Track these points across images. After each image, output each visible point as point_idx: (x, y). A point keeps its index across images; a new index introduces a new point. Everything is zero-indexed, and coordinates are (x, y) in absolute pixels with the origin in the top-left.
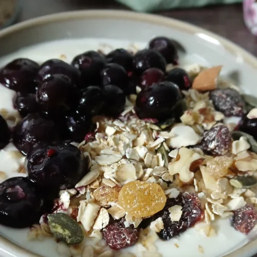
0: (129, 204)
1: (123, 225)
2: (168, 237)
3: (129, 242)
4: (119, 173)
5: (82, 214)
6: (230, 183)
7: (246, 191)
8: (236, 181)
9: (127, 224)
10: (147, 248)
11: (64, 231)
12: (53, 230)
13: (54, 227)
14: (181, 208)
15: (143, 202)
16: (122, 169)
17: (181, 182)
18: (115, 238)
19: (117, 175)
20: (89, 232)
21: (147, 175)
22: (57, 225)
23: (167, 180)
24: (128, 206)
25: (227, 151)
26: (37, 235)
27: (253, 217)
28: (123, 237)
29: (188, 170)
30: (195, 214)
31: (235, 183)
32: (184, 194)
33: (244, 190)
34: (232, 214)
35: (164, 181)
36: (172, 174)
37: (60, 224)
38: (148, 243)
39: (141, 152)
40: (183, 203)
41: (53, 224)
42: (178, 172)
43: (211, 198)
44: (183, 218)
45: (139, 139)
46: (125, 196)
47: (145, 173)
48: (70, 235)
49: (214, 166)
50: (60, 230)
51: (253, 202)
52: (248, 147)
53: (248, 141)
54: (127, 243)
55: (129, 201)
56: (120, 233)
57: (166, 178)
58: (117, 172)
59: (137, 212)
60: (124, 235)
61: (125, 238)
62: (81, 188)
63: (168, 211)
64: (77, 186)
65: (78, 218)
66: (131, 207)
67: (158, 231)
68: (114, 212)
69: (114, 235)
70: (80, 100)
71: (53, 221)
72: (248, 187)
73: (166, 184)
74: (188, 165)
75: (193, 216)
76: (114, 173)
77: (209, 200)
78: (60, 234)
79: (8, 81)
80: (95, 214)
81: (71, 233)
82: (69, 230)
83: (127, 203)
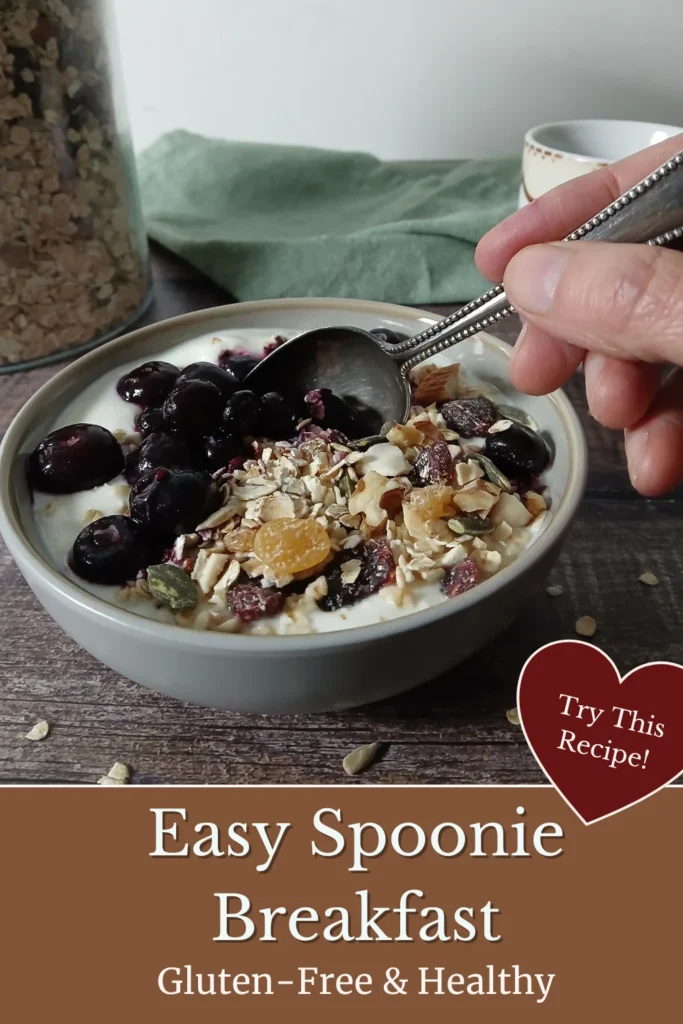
0: (269, 551)
1: (259, 585)
2: (333, 608)
3: (263, 608)
4: (266, 510)
5: (200, 568)
6: (447, 527)
7: (472, 540)
8: (457, 522)
9: (265, 583)
10: (294, 620)
11: (169, 589)
12: (152, 588)
13: (155, 584)
14: (360, 562)
15: (291, 548)
16: (271, 505)
17: (368, 526)
18: (243, 601)
19: (262, 512)
20: (207, 595)
21: (314, 514)
22: (159, 581)
23: (348, 525)
24: (267, 555)
25: (446, 480)
26: (129, 596)
27: (470, 574)
28: (255, 599)
29: (378, 506)
30: (380, 571)
31: (456, 525)
32: (367, 543)
33: (468, 537)
34: (441, 570)
35: (342, 525)
36: (353, 513)
37: (162, 580)
38: (298, 614)
39: (311, 483)
40: (364, 556)
41: (154, 580)
42: (363, 510)
43: (413, 548)
44: (361, 580)
45: (312, 464)
46: (263, 540)
47: (310, 512)
48: (176, 595)
49: (418, 497)
50: (162, 588)
51: (483, 557)
52: (482, 474)
53: (482, 466)
54: (261, 610)
55: (268, 547)
56: (253, 594)
57: (347, 521)
58: (263, 507)
59: (281, 565)
60: (257, 597)
61: (258, 601)
62: (205, 530)
63: (340, 569)
64: (198, 528)
65: (192, 574)
66: (271, 556)
67: (317, 597)
68: (252, 568)
69: (242, 596)
70: (223, 409)
71: (153, 576)
72: (474, 532)
73: (345, 531)
74: (378, 498)
75: (378, 575)
76: (257, 510)
77: (409, 551)
78: (162, 594)
79: (128, 394)
80: (220, 568)
81: (179, 593)
82: (175, 588)
83: (265, 551)
